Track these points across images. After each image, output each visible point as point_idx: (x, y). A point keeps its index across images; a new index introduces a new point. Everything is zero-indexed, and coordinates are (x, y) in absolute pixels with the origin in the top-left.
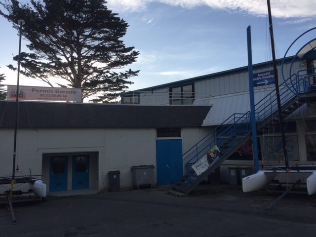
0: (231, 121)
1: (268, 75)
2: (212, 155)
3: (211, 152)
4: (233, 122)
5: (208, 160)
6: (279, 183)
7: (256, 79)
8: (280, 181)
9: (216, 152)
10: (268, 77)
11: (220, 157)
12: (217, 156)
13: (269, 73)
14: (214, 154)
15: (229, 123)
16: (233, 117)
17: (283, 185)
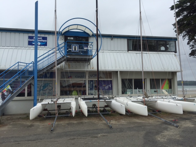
0: (15, 67)
1: (41, 39)
2: (6, 93)
3: (5, 91)
4: (16, 68)
5: (1, 97)
6: (48, 111)
7: (32, 40)
8: (48, 109)
9: (9, 91)
10: (40, 41)
11: (11, 94)
12: (9, 94)
13: (41, 38)
14: (7, 92)
15: (14, 69)
16: (17, 65)
17: (50, 111)
